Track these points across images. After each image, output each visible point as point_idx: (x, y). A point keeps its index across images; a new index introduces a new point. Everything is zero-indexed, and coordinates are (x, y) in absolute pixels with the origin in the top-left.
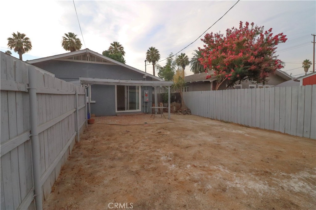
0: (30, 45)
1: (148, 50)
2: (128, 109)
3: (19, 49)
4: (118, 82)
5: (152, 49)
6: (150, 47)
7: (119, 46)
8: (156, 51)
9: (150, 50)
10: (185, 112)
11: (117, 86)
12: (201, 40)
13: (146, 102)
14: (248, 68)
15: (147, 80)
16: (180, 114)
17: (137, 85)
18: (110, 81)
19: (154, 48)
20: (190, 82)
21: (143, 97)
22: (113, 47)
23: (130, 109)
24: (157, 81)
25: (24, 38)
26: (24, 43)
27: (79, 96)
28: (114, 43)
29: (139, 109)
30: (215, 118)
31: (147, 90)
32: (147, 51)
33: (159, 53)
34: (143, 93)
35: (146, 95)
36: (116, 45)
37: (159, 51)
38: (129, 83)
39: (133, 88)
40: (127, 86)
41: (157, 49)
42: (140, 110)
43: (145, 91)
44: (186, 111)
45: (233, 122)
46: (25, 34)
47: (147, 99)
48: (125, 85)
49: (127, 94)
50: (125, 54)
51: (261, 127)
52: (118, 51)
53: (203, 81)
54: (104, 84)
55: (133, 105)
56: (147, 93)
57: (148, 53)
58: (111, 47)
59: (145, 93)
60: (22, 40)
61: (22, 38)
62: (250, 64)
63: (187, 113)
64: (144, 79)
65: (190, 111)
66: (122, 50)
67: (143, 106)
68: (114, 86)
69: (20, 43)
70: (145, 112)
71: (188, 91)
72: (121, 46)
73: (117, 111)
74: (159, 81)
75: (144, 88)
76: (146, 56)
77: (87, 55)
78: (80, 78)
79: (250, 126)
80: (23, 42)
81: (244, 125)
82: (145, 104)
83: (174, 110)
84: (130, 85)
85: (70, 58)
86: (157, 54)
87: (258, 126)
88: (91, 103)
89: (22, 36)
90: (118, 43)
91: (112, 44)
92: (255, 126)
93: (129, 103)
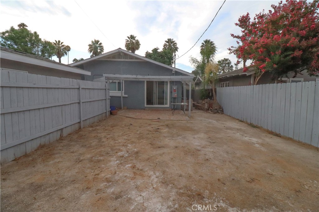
0: (103, 49)
1: (203, 43)
2: (156, 104)
3: (95, 53)
4: (136, 77)
5: (207, 42)
6: (204, 40)
7: (173, 43)
8: (212, 43)
9: (204, 43)
10: (216, 111)
11: (147, 82)
12: (235, 25)
13: (174, 98)
14: (290, 55)
15: (176, 75)
16: (209, 113)
17: (165, 80)
18: (129, 77)
19: (209, 41)
20: (228, 77)
21: (171, 92)
22: (167, 44)
23: (158, 104)
24: (187, 76)
25: (99, 43)
26: (99, 48)
27: (83, 89)
28: (168, 40)
29: (167, 104)
30: (245, 120)
31: (175, 85)
32: (201, 45)
33: (214, 46)
34: (171, 88)
35: (175, 91)
36: (169, 42)
37: (214, 43)
38: (147, 78)
39: (162, 83)
40: (156, 82)
41: (212, 41)
42: (168, 106)
43: (173, 86)
44: (216, 109)
45: (262, 127)
46: (99, 40)
47: (175, 95)
48: (154, 80)
49: (156, 89)
50: (178, 50)
51: (295, 138)
52: (172, 47)
53: (240, 74)
54: (133, 80)
55: (161, 101)
56: (175, 88)
57: (202, 46)
58: (165, 44)
59: (173, 89)
60: (97, 45)
61: (97, 44)
62: (294, 49)
63: (218, 112)
64: (173, 75)
65: (223, 110)
66: (176, 45)
67: (171, 102)
68: (144, 81)
69: (96, 48)
70: (173, 108)
71: (228, 86)
72: (175, 42)
73: (146, 106)
74: (188, 76)
75: (172, 83)
76: (200, 50)
77: (121, 54)
78: (104, 74)
79: (282, 134)
80: (99, 46)
81: (274, 132)
82: (173, 99)
83: (206, 107)
84: (159, 80)
85: (108, 58)
86: (212, 46)
87: (291, 136)
88: (123, 97)
89: (97, 42)
90: (172, 40)
91: (166, 41)
92: (287, 136)
93: (158, 98)
